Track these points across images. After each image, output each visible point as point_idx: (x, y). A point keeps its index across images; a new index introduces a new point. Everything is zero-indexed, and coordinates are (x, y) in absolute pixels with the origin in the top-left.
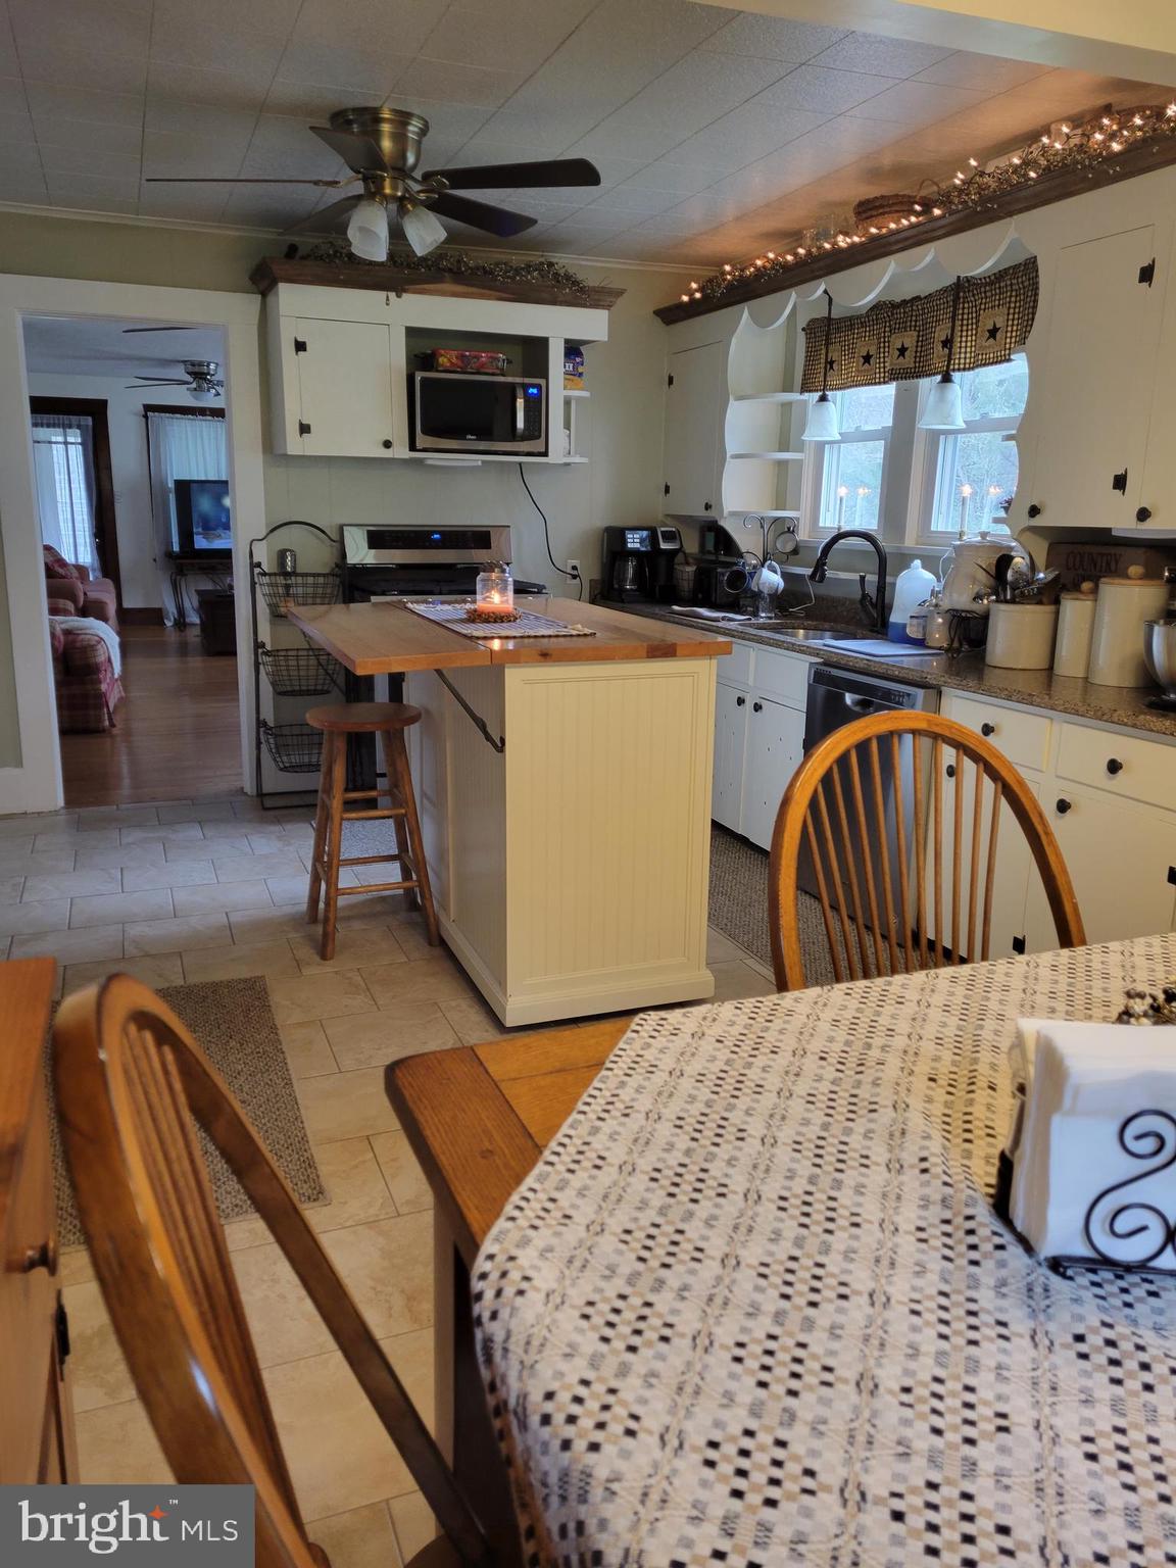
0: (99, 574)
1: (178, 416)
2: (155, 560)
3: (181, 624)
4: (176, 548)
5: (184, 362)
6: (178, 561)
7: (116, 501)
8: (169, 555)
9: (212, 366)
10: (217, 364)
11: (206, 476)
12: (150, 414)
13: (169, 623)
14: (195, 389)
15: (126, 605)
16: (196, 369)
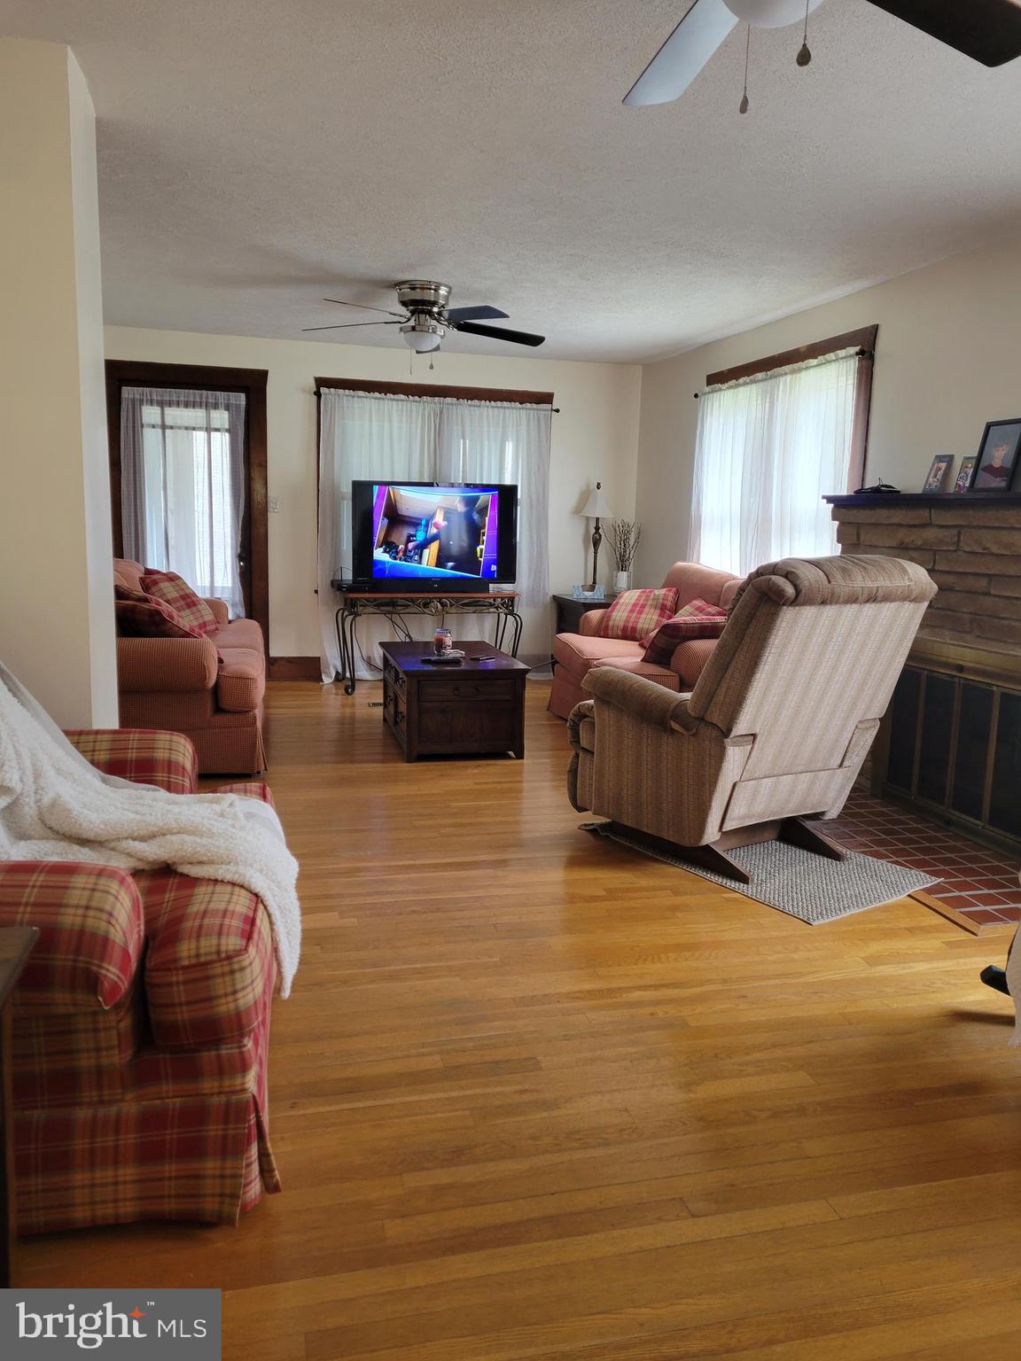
0: (241, 611)
1: (361, 393)
2: (316, 592)
3: (347, 683)
4: (348, 576)
5: (398, 284)
6: (351, 595)
7: (270, 509)
8: (337, 585)
9: (443, 291)
10: (450, 288)
11: (393, 474)
12: (323, 390)
13: (327, 680)
14: (413, 329)
15: (273, 654)
16: (417, 295)
